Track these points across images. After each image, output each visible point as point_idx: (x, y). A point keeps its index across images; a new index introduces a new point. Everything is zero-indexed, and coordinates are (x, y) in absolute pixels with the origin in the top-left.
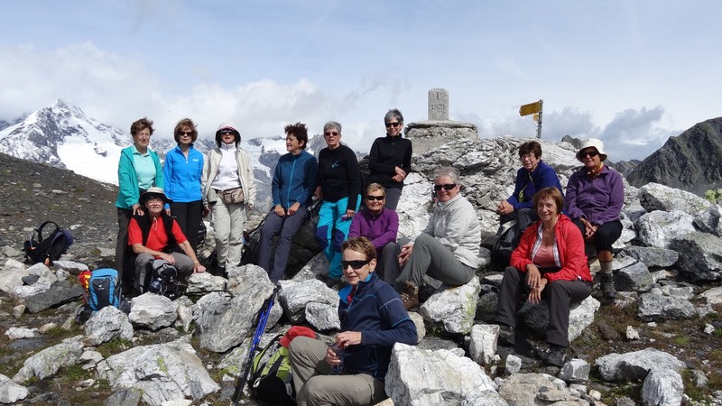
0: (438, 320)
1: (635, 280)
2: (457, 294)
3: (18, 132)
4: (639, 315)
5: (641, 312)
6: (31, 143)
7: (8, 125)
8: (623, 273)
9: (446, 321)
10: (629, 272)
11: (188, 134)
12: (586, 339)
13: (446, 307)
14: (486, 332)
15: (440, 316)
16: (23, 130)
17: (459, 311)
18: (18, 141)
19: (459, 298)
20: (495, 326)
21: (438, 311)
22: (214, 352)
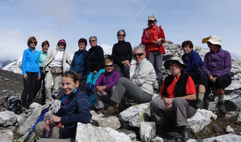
0: (126, 120)
1: (237, 105)
2: (137, 108)
3: (15, 65)
4: (237, 121)
5: (238, 120)
6: (19, 69)
7: (12, 62)
8: (231, 102)
9: (130, 121)
10: (234, 101)
11: (34, 43)
12: (205, 132)
13: (131, 114)
14: (148, 126)
15: (127, 118)
16: (17, 64)
17: (137, 116)
18: (15, 69)
19: (138, 110)
20: (152, 123)
21: (126, 116)
22: (20, 134)
